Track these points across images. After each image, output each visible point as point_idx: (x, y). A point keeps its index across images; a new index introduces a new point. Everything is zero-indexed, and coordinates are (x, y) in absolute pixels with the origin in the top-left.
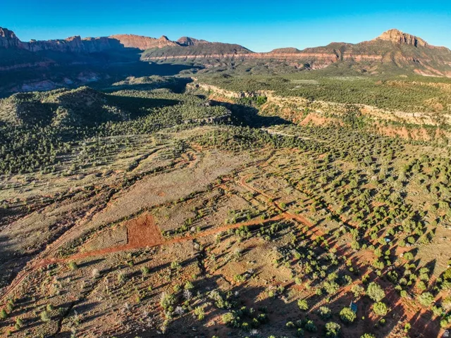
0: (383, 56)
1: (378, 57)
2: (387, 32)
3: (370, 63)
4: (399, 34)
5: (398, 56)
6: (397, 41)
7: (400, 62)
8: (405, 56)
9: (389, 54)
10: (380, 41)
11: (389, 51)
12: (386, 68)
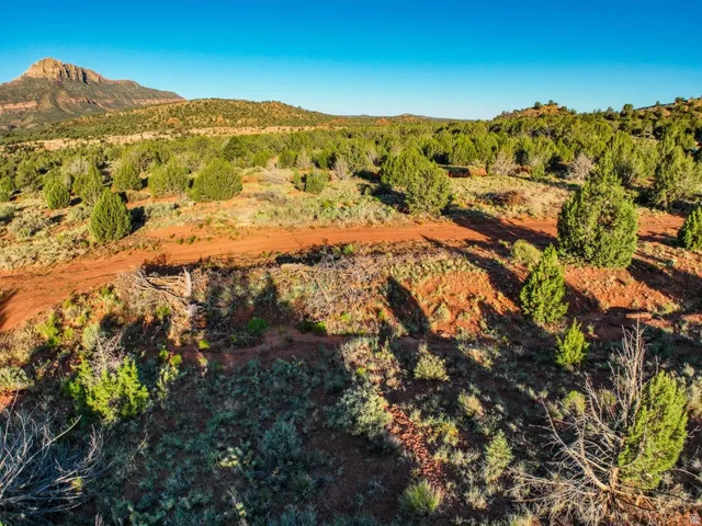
0: (38, 101)
1: (31, 105)
2: (36, 63)
3: (21, 115)
4: (56, 65)
5: (62, 98)
6: (55, 76)
7: (67, 105)
8: (73, 97)
9: (47, 96)
10: (28, 80)
11: (47, 92)
12: (48, 117)
